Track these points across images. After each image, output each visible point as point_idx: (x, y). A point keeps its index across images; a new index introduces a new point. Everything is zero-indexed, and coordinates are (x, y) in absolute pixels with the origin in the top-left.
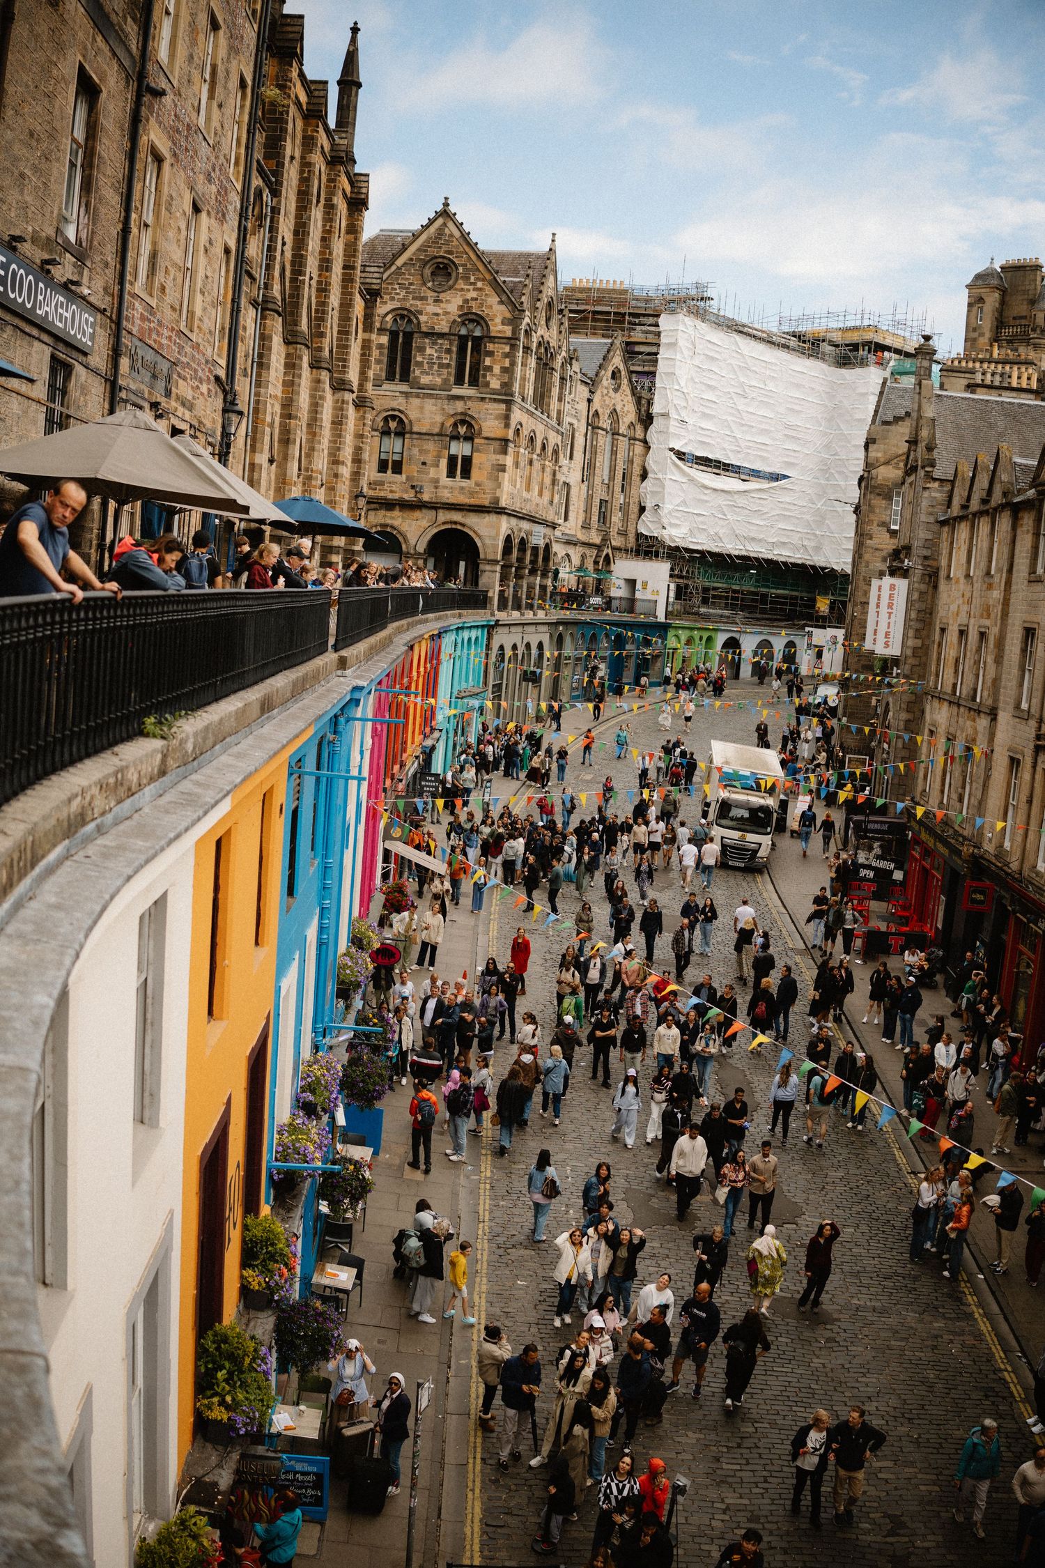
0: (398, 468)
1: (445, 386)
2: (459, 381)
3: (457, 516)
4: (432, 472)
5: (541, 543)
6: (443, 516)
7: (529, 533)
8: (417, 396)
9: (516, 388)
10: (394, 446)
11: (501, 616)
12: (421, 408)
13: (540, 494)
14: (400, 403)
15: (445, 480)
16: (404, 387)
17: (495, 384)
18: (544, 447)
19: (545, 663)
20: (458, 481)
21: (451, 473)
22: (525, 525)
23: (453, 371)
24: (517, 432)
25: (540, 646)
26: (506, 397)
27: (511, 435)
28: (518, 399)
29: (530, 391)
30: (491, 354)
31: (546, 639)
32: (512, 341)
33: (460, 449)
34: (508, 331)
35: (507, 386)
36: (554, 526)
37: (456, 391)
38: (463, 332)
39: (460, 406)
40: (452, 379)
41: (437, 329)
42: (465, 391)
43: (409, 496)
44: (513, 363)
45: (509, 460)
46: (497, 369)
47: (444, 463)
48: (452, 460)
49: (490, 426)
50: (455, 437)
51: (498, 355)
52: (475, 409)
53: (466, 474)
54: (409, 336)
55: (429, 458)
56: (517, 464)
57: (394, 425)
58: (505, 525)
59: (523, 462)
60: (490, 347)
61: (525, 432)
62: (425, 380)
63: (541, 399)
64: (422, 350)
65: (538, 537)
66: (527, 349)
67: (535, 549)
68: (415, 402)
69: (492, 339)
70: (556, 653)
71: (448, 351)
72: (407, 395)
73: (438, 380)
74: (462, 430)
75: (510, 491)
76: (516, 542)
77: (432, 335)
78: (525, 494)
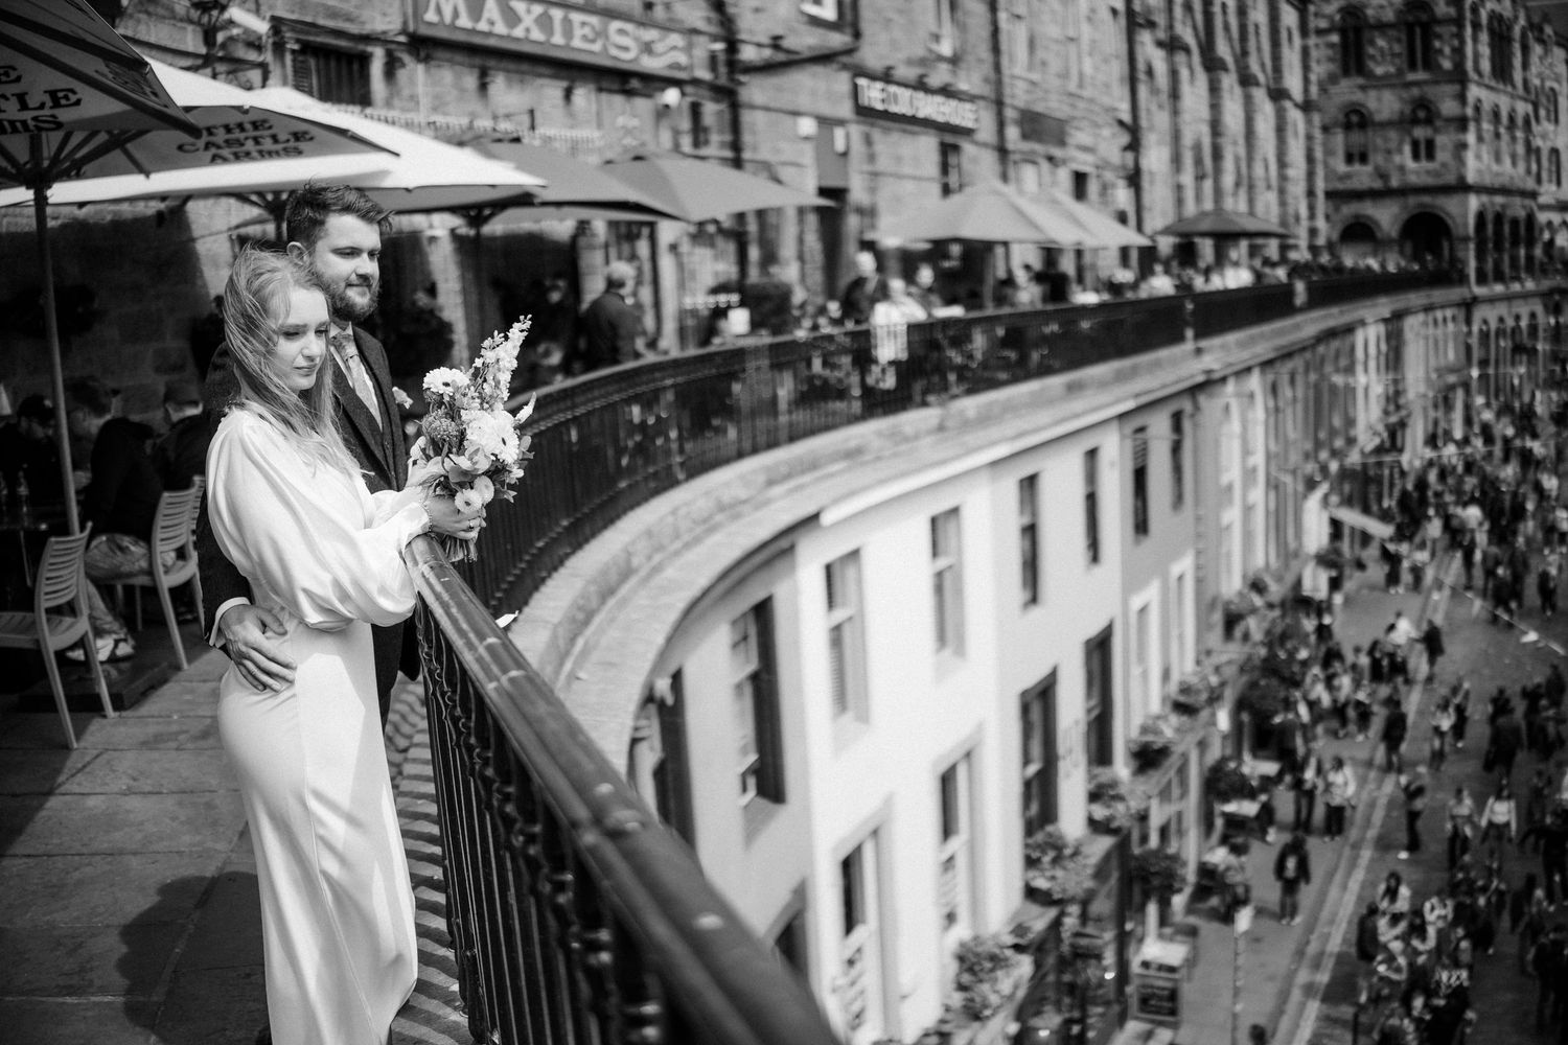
0: (1363, 159)
1: (1400, 73)
2: (1413, 66)
3: (1426, 199)
4: (1397, 159)
5: (1522, 214)
6: (1412, 200)
7: (1503, 206)
8: (1375, 87)
9: (1469, 65)
10: (1357, 137)
11: (1479, 291)
12: (1379, 100)
13: (1514, 164)
14: (1358, 96)
15: (1410, 164)
16: (1360, 81)
17: (1447, 64)
18: (1512, 119)
19: (1541, 334)
20: (1425, 164)
21: (1416, 156)
22: (1499, 200)
23: (1404, 58)
24: (1477, 109)
25: (1533, 316)
26: (1459, 77)
27: (1469, 111)
28: (1472, 75)
29: (1486, 65)
30: (1439, 37)
31: (1539, 309)
32: (1459, 22)
33: (1420, 133)
34: (1452, 11)
35: (1459, 66)
36: (1534, 195)
37: (1411, 77)
38: (1410, 18)
39: (1415, 91)
40: (1405, 66)
41: (1385, 19)
42: (1421, 75)
43: (1378, 184)
44: (1462, 42)
45: (1471, 138)
46: (1447, 50)
47: (1407, 149)
48: (1415, 145)
49: (1448, 107)
50: (1415, 121)
51: (1446, 37)
52: (1431, 92)
53: (1430, 156)
54: (1358, 31)
55: (1393, 145)
56: (1480, 139)
57: (1356, 120)
58: (1474, 203)
59: (1487, 136)
60: (1438, 29)
61: (1486, 107)
62: (1379, 70)
63: (1502, 71)
64: (1372, 43)
65: (1517, 208)
66: (1476, 26)
67: (1515, 222)
68: (1373, 94)
69: (1440, 22)
70: (1552, 321)
71: (1399, 40)
72: (1363, 88)
73: (1392, 70)
74: (1421, 114)
75: (1477, 164)
76: (1490, 217)
77: (1381, 27)
78: (1495, 168)
